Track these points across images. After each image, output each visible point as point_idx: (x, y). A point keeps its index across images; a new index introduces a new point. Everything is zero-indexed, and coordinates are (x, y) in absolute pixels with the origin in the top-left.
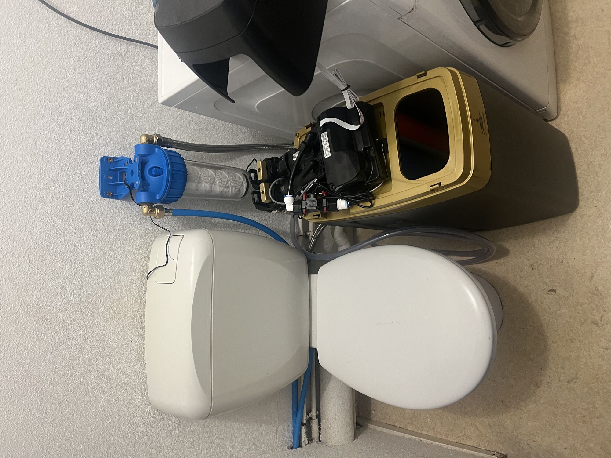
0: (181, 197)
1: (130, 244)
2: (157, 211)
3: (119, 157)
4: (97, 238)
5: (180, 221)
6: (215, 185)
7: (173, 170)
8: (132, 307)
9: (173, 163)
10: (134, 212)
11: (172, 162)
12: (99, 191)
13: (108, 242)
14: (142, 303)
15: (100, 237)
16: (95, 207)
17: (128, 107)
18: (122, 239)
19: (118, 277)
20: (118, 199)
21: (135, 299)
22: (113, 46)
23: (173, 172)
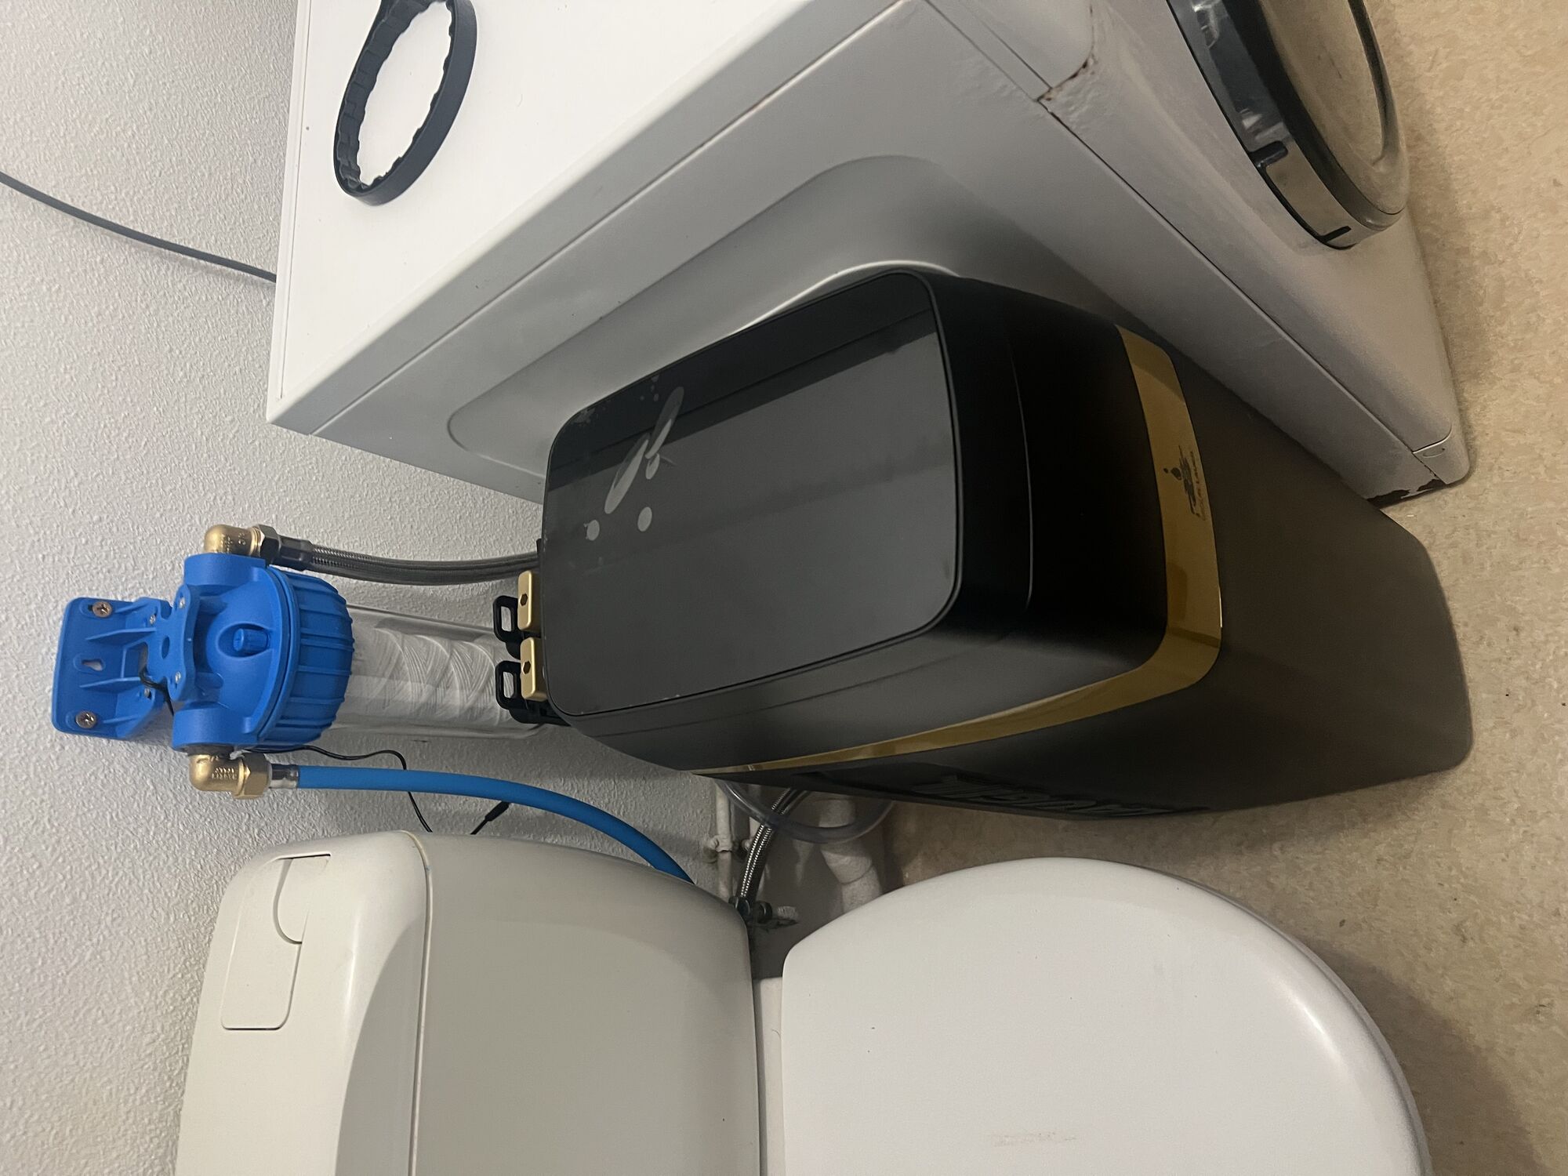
0: (329, 725)
1: (146, 891)
2: (244, 773)
3: (133, 600)
4: (25, 872)
5: (329, 808)
6: (448, 688)
7: (303, 635)
8: (131, 1121)
9: (305, 611)
10: (172, 780)
11: (301, 610)
12: (50, 710)
13: (63, 885)
14: (170, 1105)
15: (35, 867)
16: (27, 764)
17: (179, 449)
18: (117, 874)
19: (89, 1010)
20: (116, 738)
21: (144, 1091)
22: (148, 273)
23: (305, 641)
